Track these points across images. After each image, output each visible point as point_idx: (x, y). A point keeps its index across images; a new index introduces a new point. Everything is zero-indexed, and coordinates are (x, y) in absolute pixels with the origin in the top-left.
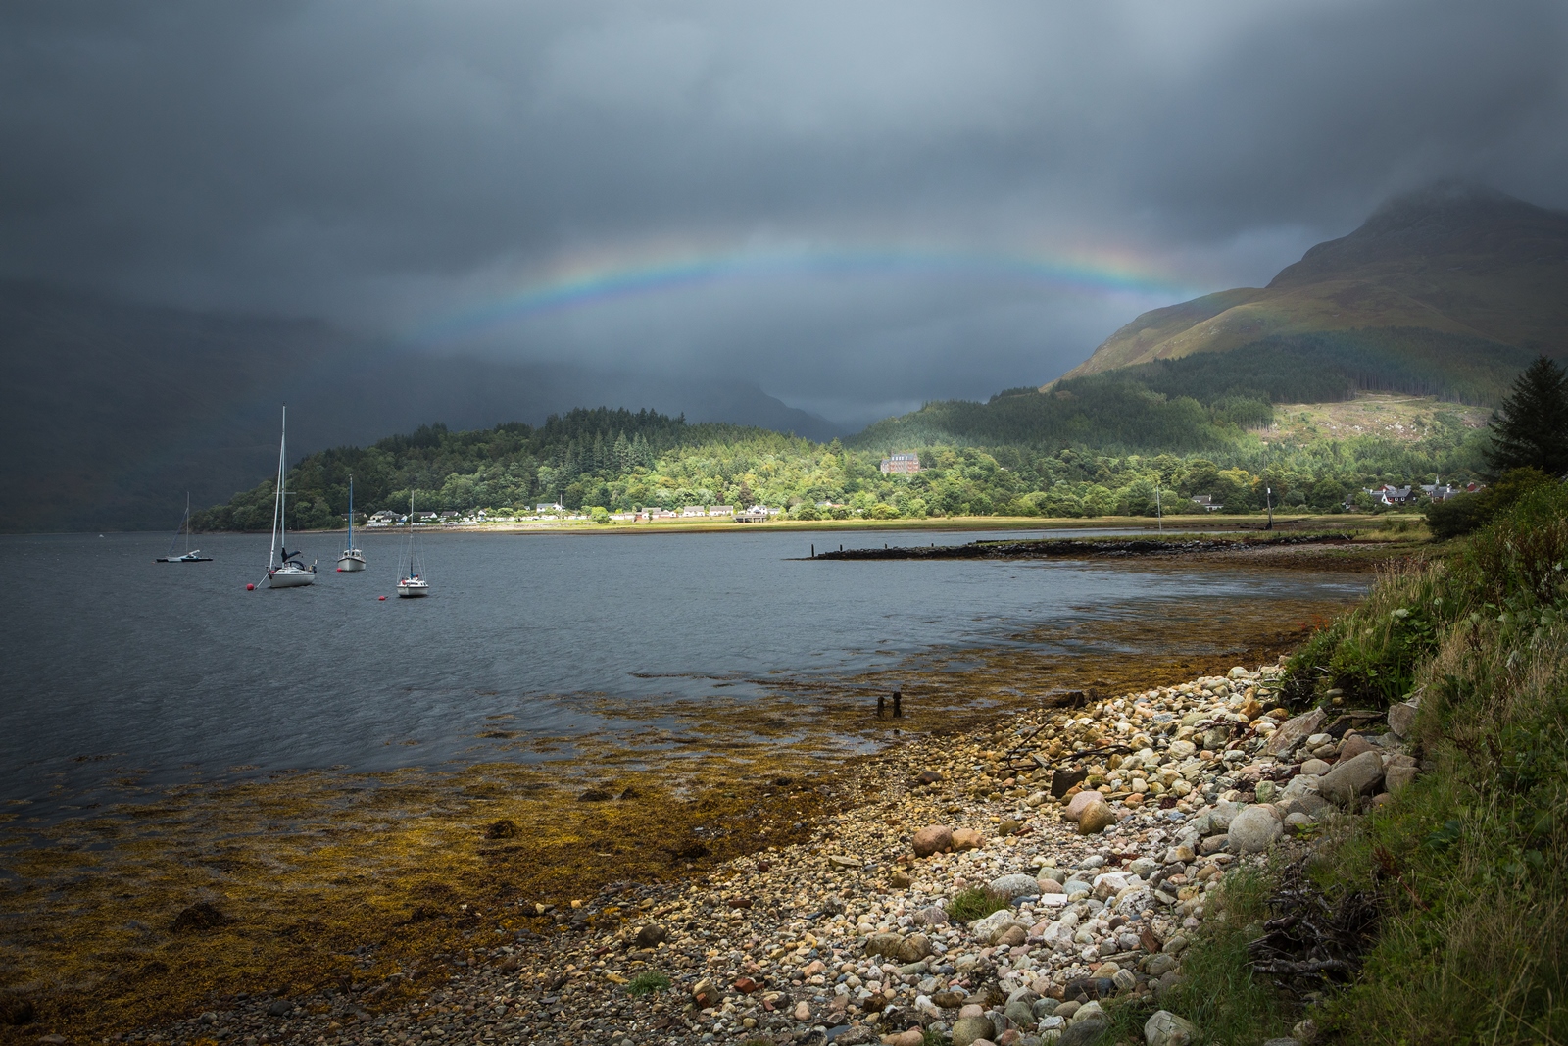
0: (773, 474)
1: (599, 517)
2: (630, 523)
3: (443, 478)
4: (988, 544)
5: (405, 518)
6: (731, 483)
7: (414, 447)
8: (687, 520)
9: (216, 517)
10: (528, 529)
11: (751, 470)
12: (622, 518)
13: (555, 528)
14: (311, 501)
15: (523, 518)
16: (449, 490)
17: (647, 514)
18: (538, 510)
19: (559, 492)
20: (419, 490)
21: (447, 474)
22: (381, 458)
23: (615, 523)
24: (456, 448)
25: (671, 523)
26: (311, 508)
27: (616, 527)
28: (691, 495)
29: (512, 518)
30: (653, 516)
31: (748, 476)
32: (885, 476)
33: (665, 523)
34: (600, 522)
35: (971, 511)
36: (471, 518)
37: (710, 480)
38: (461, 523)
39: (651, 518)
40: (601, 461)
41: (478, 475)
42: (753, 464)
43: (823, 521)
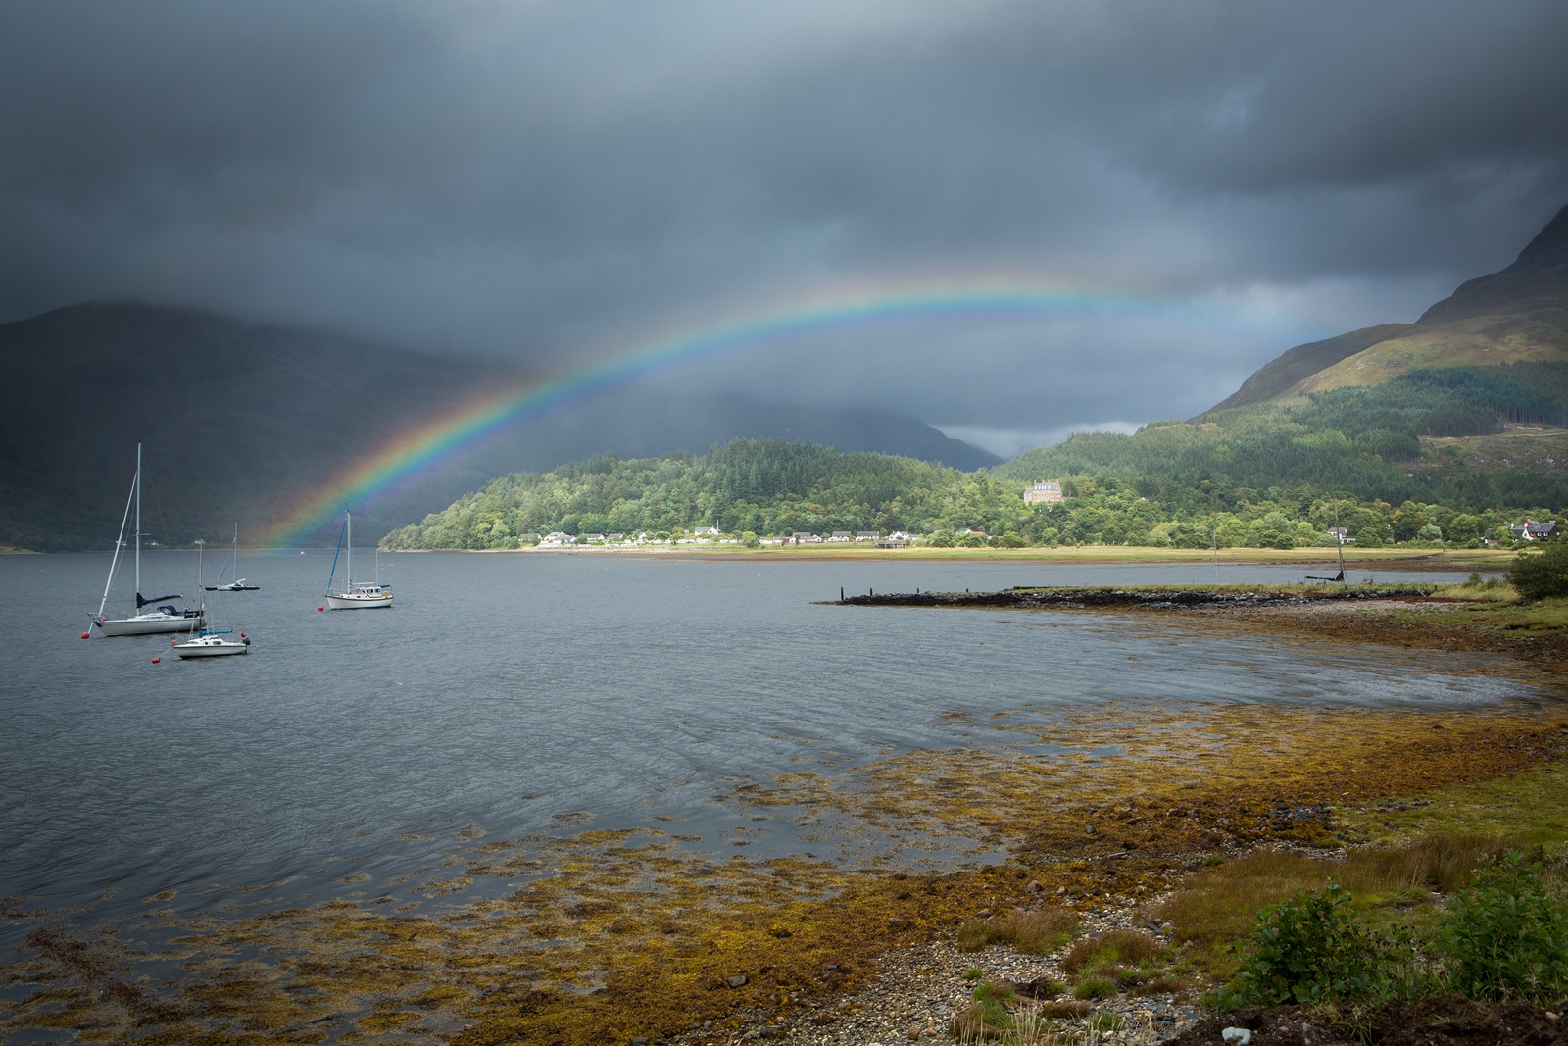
0: (919, 501)
1: (749, 541)
2: (777, 547)
3: (611, 503)
4: (1023, 591)
5: (573, 539)
6: (878, 510)
7: (587, 474)
8: (831, 544)
9: (410, 536)
10: (682, 551)
11: (898, 498)
12: (771, 542)
13: (707, 552)
14: (491, 523)
15: (679, 541)
16: (616, 514)
17: (794, 539)
18: (696, 534)
19: (716, 518)
20: (589, 513)
21: (615, 499)
22: (557, 484)
23: (764, 547)
24: (624, 475)
25: (816, 548)
26: (490, 530)
27: (765, 551)
28: (838, 521)
29: (669, 541)
30: (800, 541)
31: (894, 503)
32: (1027, 505)
33: (811, 548)
34: (750, 546)
35: (1103, 540)
36: (633, 541)
37: (859, 507)
38: (622, 546)
39: (797, 543)
40: (756, 489)
41: (643, 500)
42: (900, 493)
43: (957, 549)
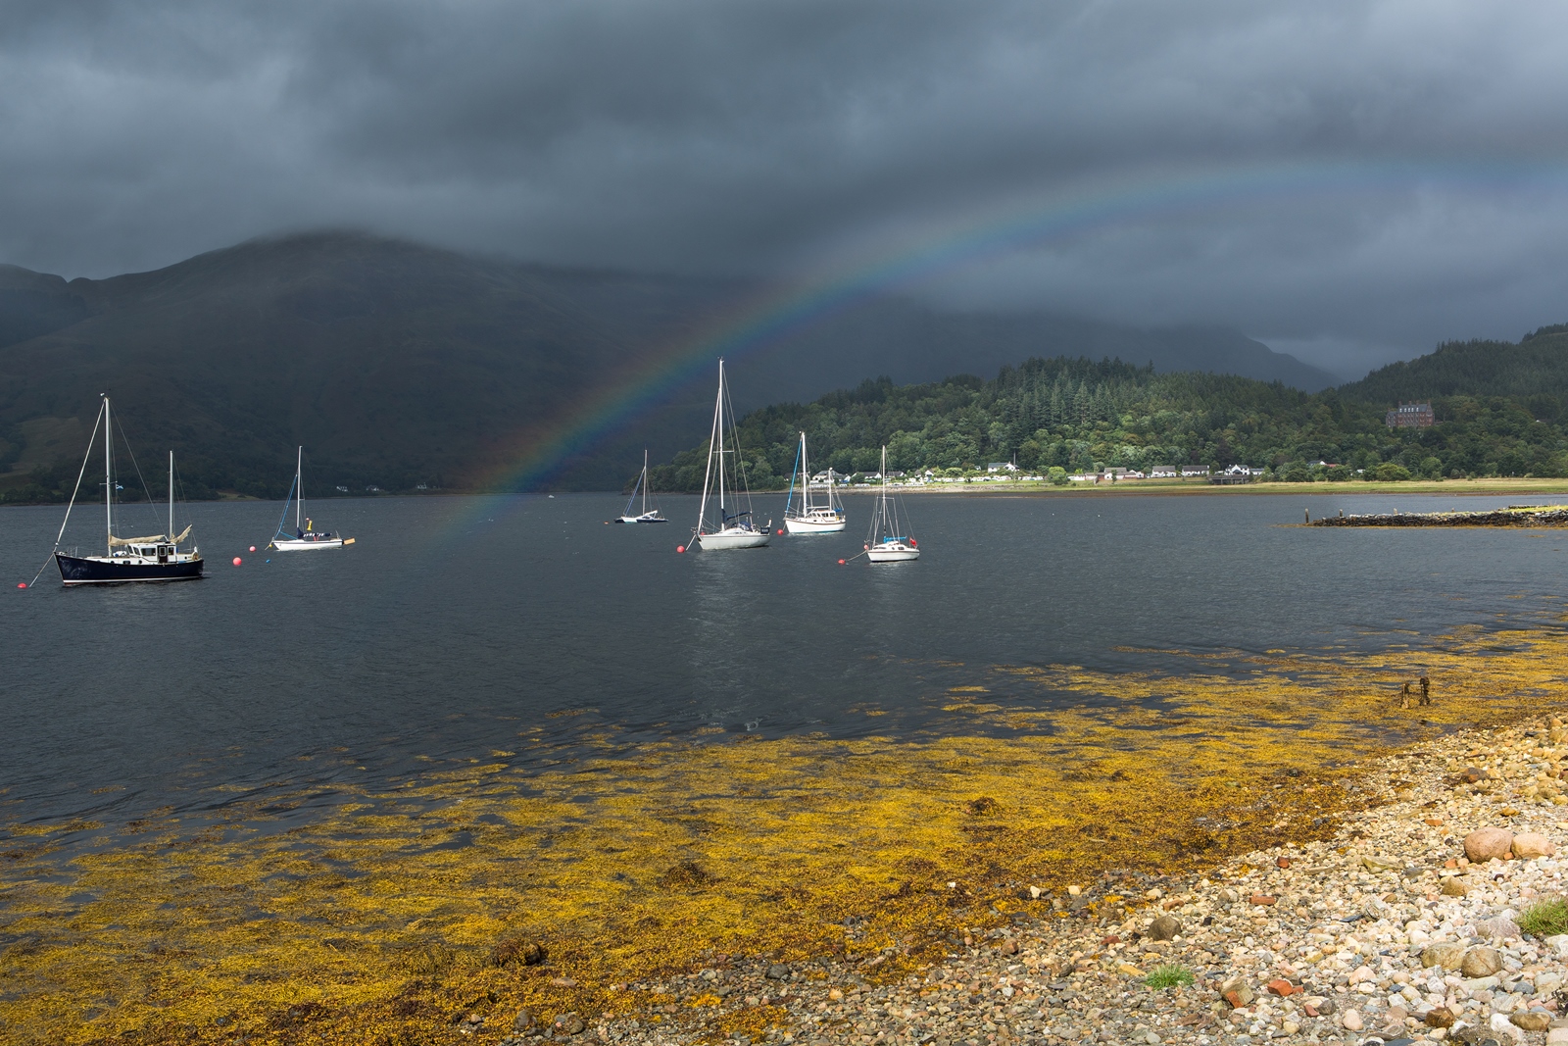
0: (1257, 428)
1: (1056, 478)
2: (1090, 484)
3: (888, 436)
4: (1523, 510)
5: (848, 478)
6: (1206, 440)
7: (859, 404)
8: (1156, 481)
9: (659, 478)
10: (979, 490)
11: (1231, 425)
12: (1082, 479)
13: (1008, 490)
14: (753, 461)
15: (974, 479)
16: (894, 448)
17: (1110, 475)
18: (990, 470)
19: (1012, 451)
20: (863, 448)
21: (892, 431)
22: (824, 415)
23: (1074, 485)
24: (901, 403)
25: (1137, 485)
26: (753, 467)
27: (1076, 489)
28: (1160, 453)
29: (962, 479)
30: (1118, 477)
31: (1228, 432)
32: (1391, 430)
33: (1130, 485)
34: (1057, 483)
35: (1499, 472)
36: (918, 479)
37: (1183, 436)
38: (907, 484)
39: (1114, 479)
40: (1059, 417)
41: (925, 431)
42: (1233, 419)
43: (1316, 483)
